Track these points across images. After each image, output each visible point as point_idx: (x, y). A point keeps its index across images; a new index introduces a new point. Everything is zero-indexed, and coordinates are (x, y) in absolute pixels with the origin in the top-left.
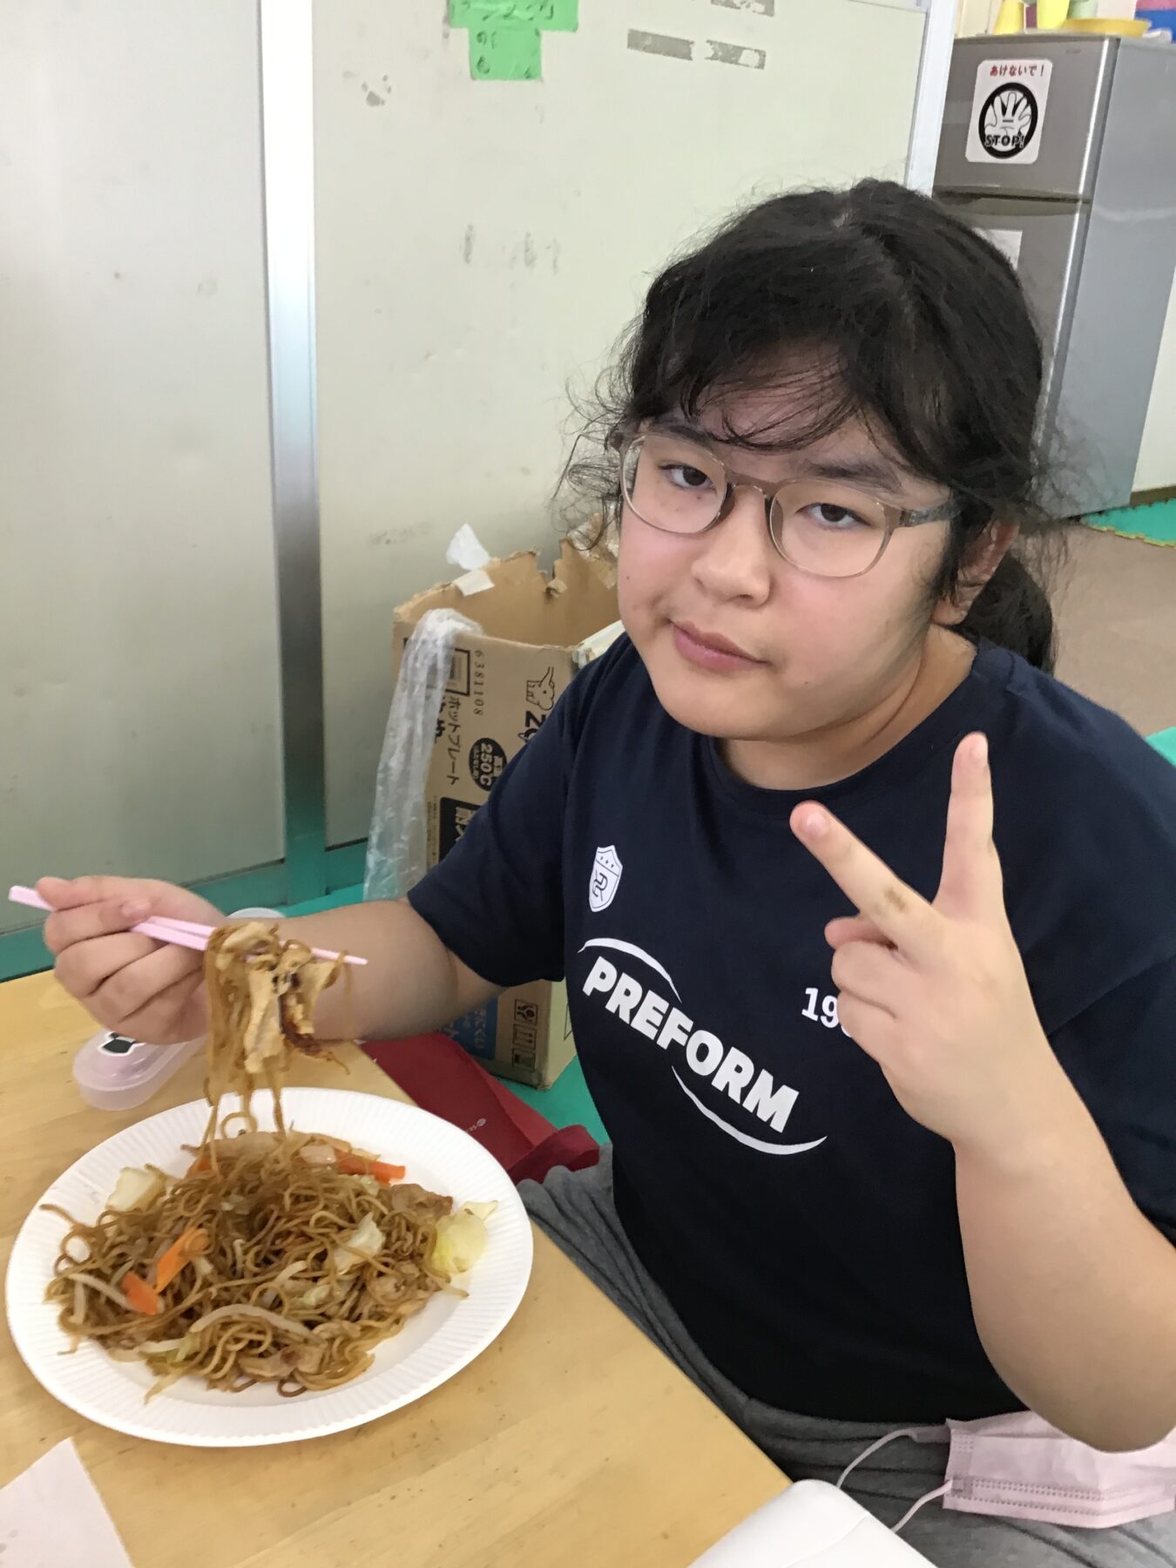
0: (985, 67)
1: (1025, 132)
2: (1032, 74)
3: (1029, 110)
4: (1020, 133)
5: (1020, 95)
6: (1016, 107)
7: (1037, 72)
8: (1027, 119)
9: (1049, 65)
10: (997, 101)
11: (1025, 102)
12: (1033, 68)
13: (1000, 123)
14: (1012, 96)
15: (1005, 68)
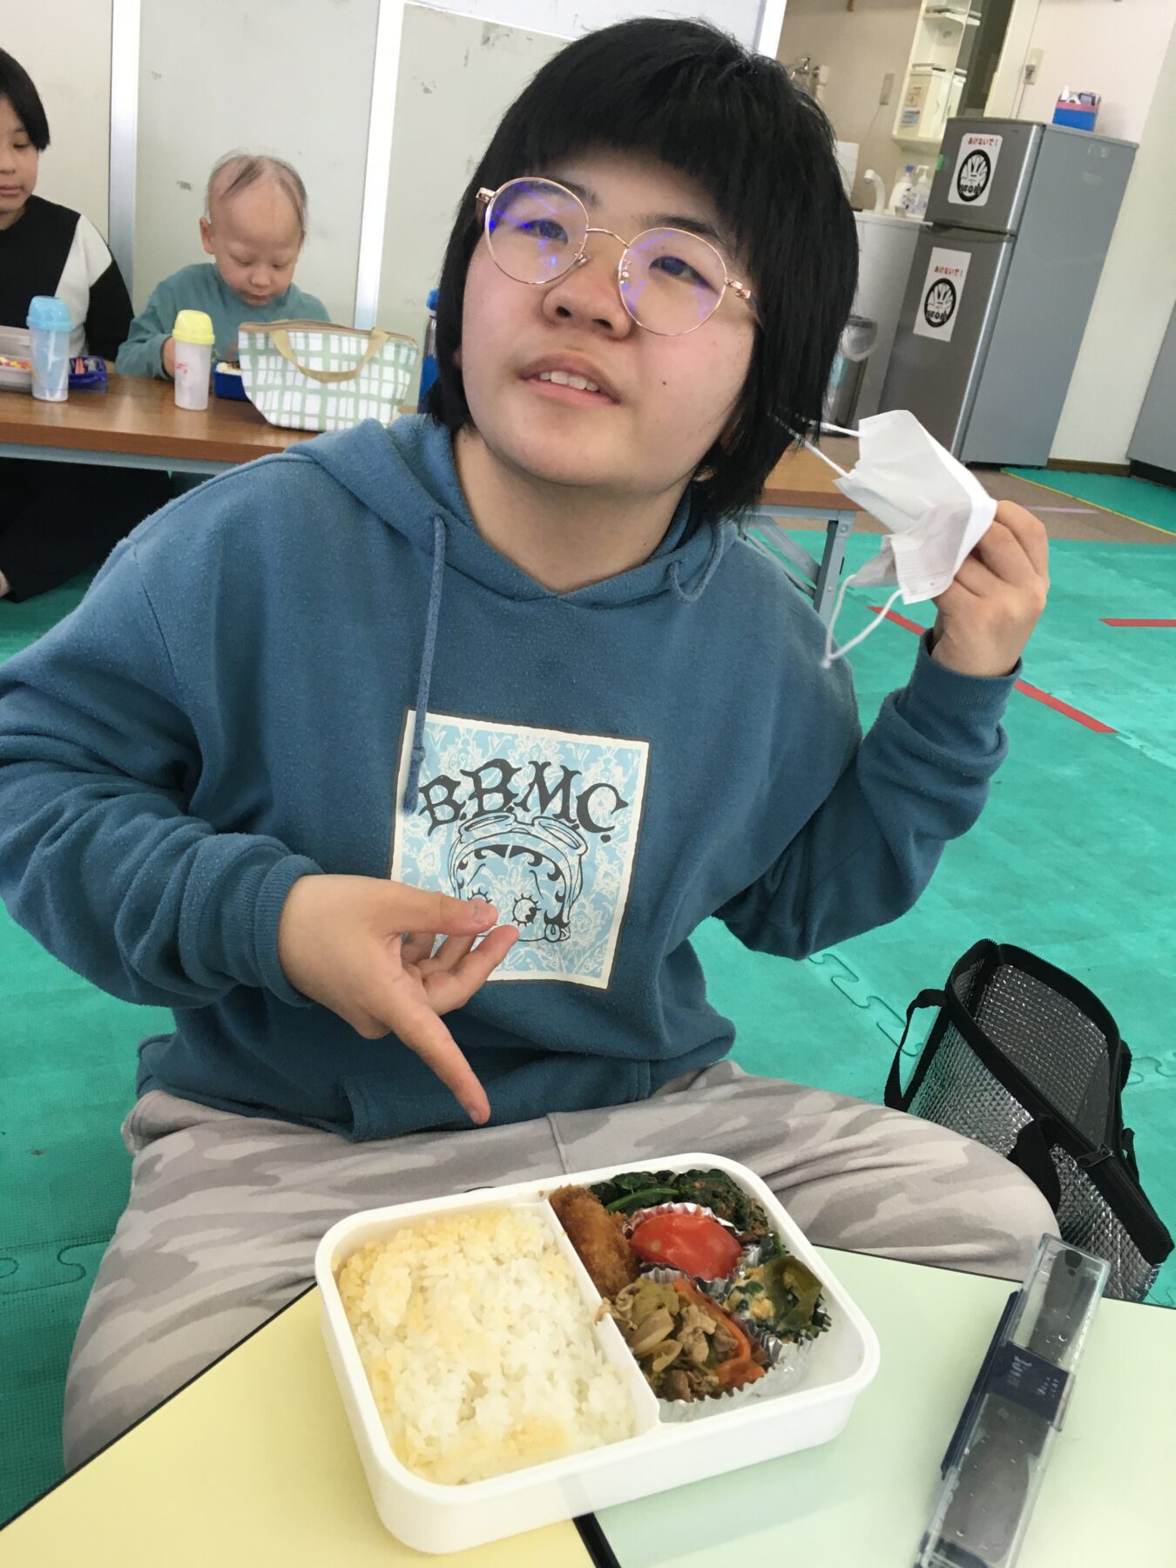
0: (967, 137)
1: (982, 185)
2: (990, 144)
3: (986, 169)
4: (979, 185)
5: (982, 159)
6: (979, 166)
7: (992, 142)
8: (984, 175)
9: (999, 139)
10: (970, 161)
11: (984, 163)
13: (969, 178)
14: (978, 159)
15: (976, 140)
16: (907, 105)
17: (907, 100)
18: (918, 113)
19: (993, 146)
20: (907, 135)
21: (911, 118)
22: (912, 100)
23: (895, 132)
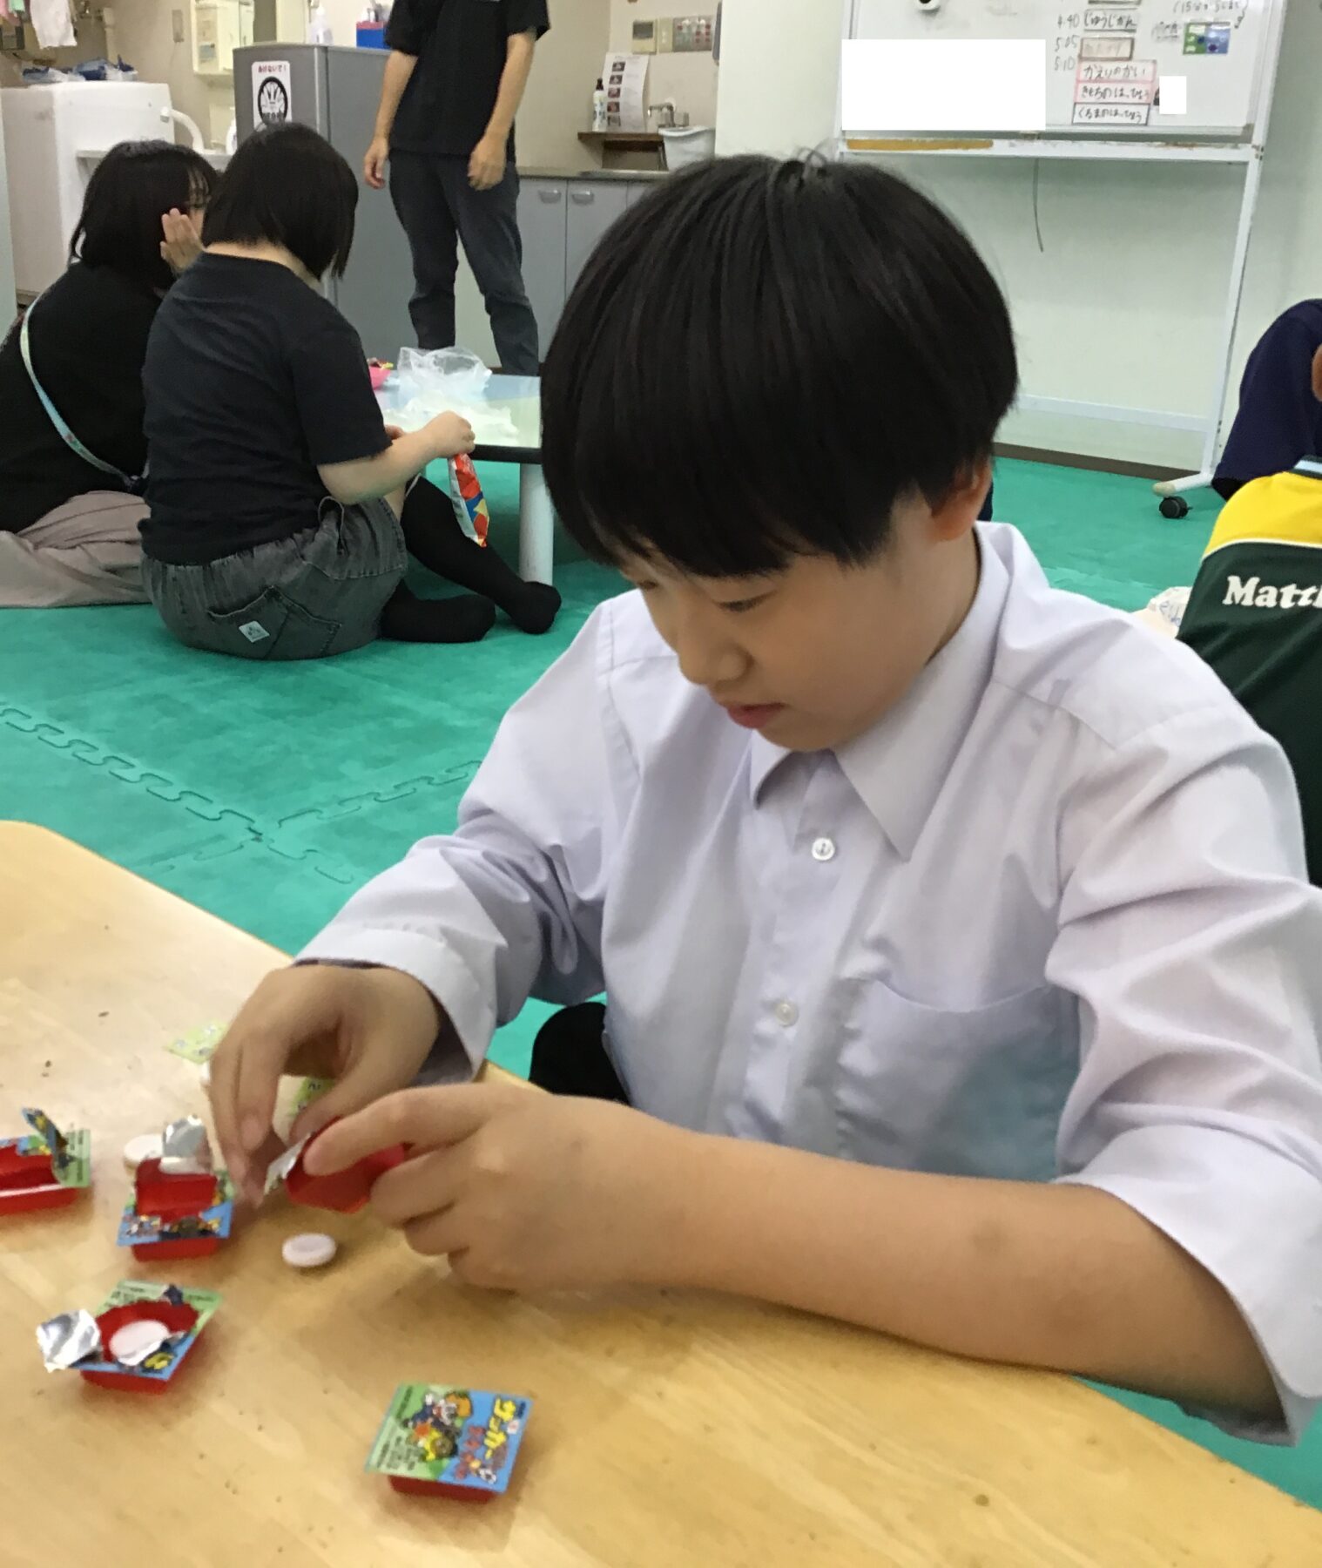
0: (256, 66)
1: (283, 110)
2: (280, 71)
3: (282, 95)
4: (280, 111)
5: (276, 85)
6: (275, 93)
7: (282, 69)
8: (282, 102)
9: (286, 64)
10: (265, 90)
11: (279, 90)
12: (280, 66)
13: (269, 105)
14: (272, 86)
15: (266, 67)
16: (199, 41)
17: (199, 34)
18: (213, 46)
19: (282, 71)
20: (208, 70)
21: (209, 52)
22: (204, 34)
23: (196, 68)
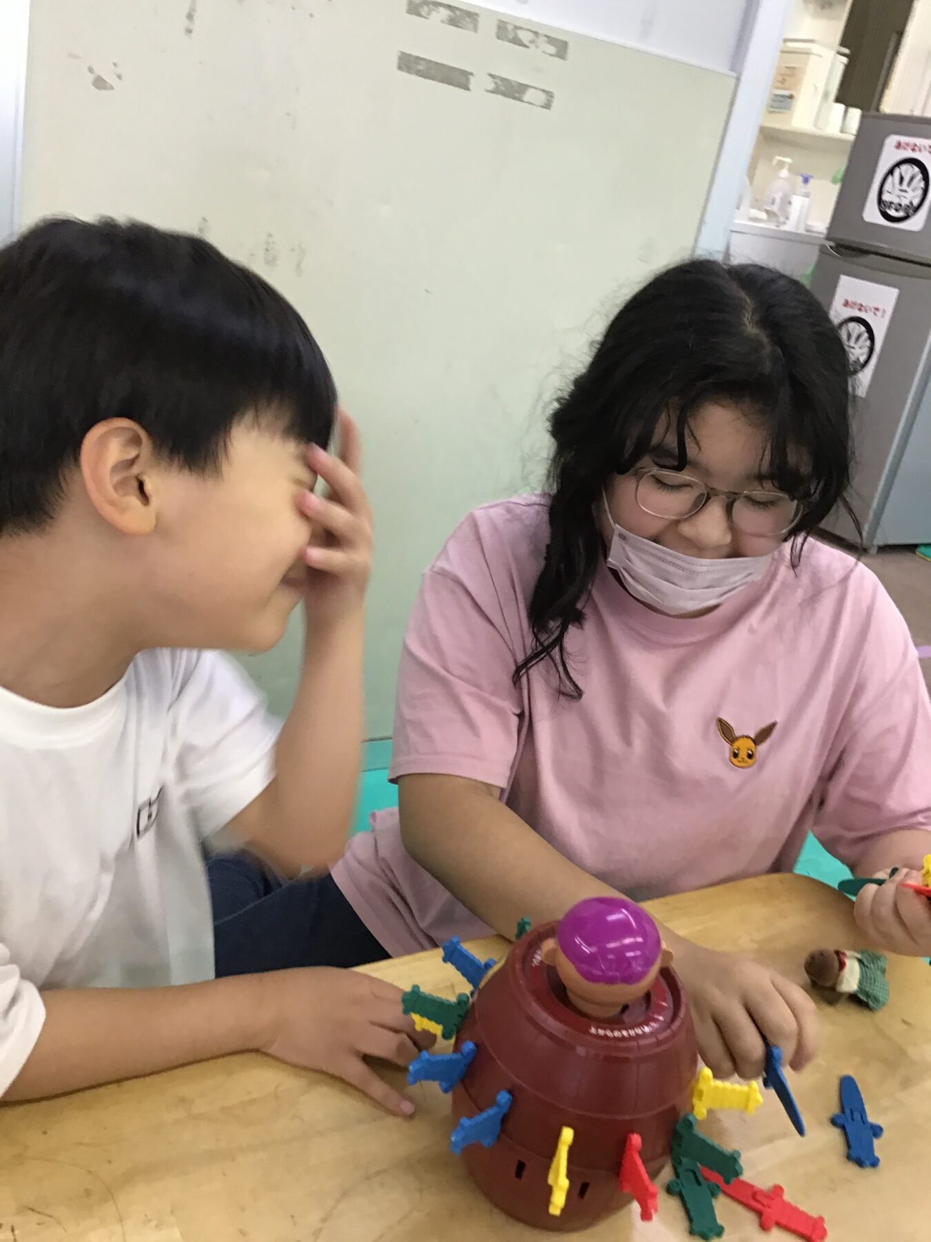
0: (892, 140)
1: (916, 202)
3: (922, 184)
5: (916, 169)
6: (912, 179)
8: (920, 192)
10: (897, 173)
11: (920, 176)
13: (896, 192)
14: (911, 169)
15: (907, 144)
16: (775, 87)
17: (772, 79)
18: (791, 97)
20: (779, 123)
21: (782, 102)
22: (783, 81)
